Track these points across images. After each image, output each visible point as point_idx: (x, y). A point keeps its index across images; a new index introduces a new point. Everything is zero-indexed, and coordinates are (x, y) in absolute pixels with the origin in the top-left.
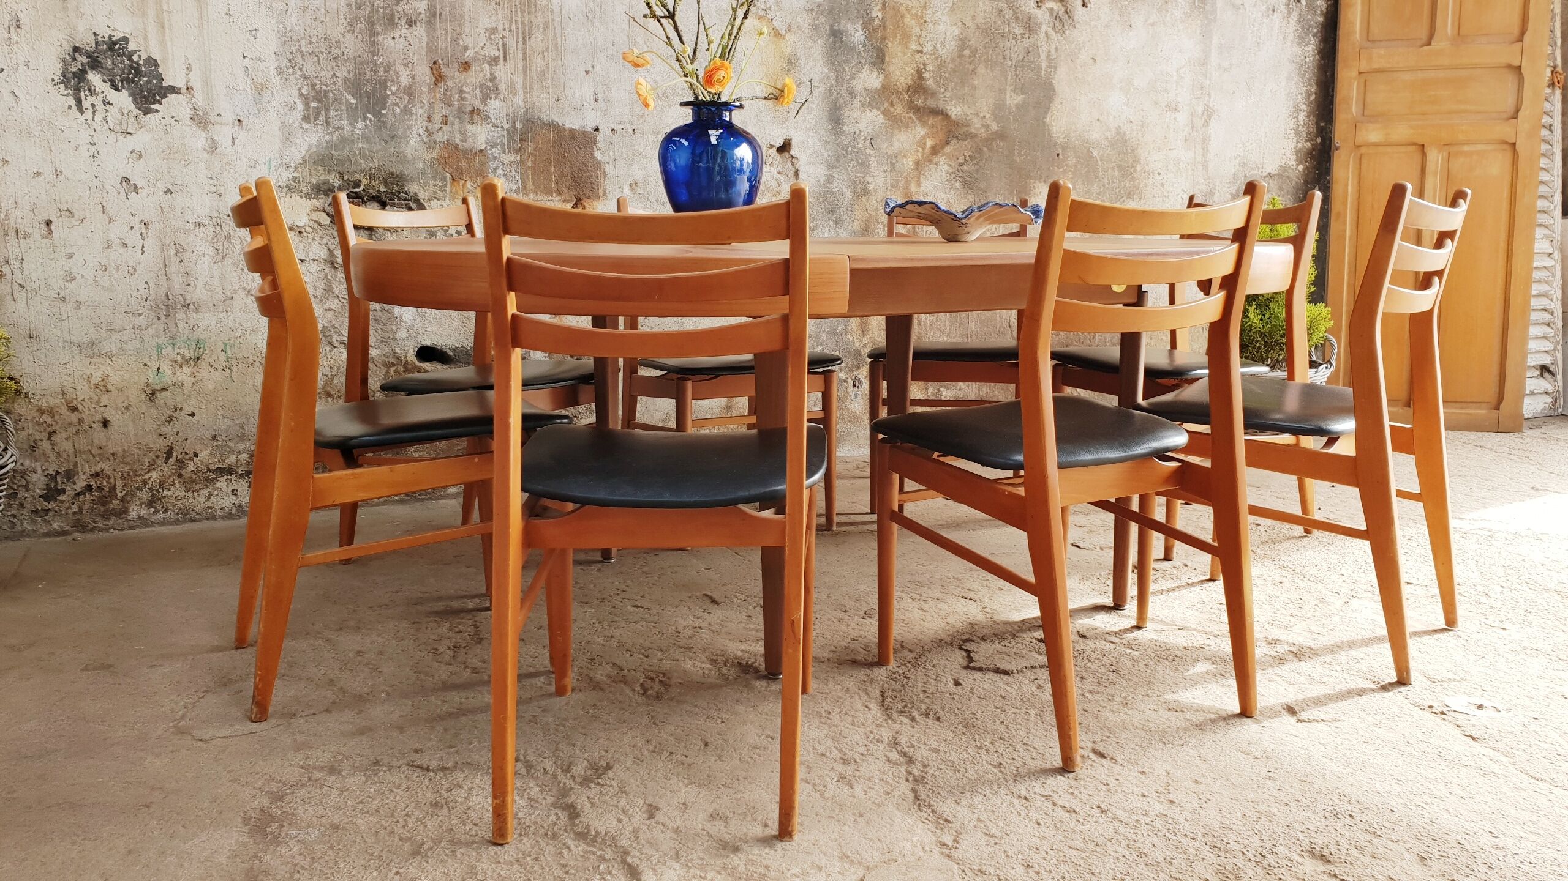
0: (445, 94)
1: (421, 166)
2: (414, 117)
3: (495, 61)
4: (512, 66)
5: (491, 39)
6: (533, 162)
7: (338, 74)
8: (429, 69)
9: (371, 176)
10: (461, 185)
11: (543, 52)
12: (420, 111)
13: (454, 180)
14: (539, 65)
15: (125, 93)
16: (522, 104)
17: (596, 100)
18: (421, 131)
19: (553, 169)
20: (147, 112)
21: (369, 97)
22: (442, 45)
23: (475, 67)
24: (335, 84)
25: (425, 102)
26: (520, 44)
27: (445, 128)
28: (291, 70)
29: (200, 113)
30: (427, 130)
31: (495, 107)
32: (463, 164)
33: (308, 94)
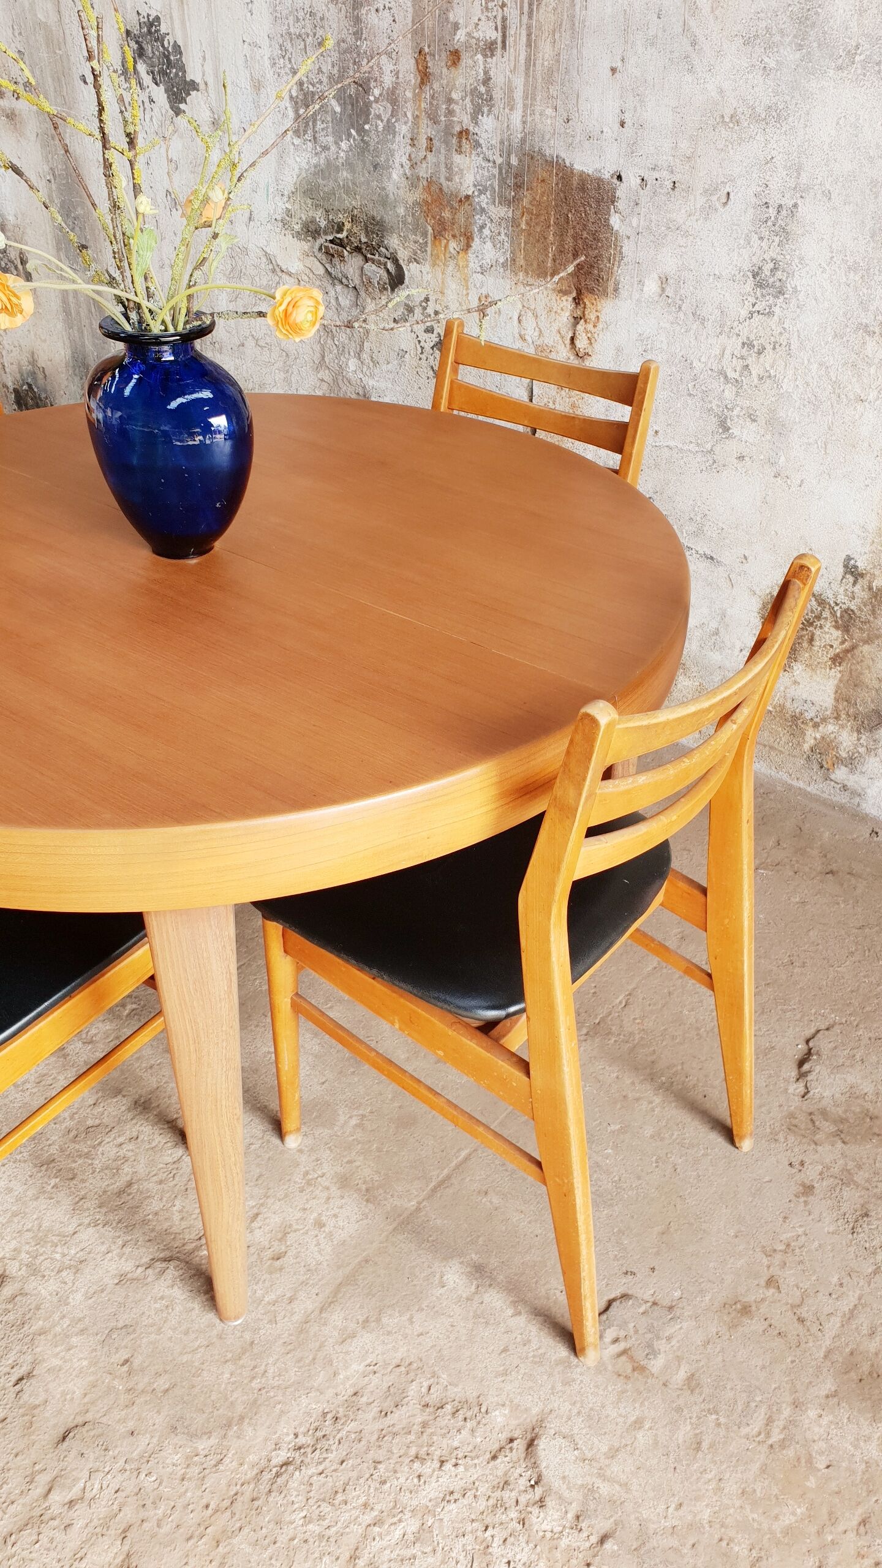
0: (431, 103)
1: (401, 211)
2: (397, 139)
3: (490, 48)
4: (512, 58)
5: (487, 9)
6: (527, 224)
7: (324, 70)
8: (413, 61)
9: (354, 220)
10: (443, 245)
11: (554, 31)
12: (403, 129)
13: (435, 237)
14: (546, 56)
15: (162, 87)
16: (519, 126)
17: (622, 124)
18: (404, 160)
19: (551, 238)
20: (178, 112)
21: (353, 105)
22: (428, 23)
23: (466, 60)
24: (321, 82)
25: (409, 115)
26: (525, 18)
27: (430, 157)
28: (282, 60)
29: (216, 116)
30: (410, 159)
31: (488, 128)
32: (447, 214)
33: (297, 97)
